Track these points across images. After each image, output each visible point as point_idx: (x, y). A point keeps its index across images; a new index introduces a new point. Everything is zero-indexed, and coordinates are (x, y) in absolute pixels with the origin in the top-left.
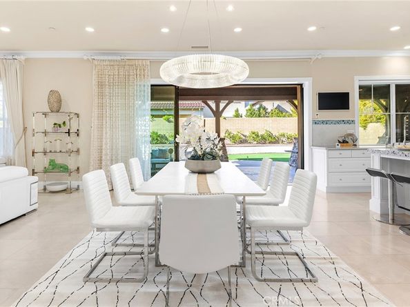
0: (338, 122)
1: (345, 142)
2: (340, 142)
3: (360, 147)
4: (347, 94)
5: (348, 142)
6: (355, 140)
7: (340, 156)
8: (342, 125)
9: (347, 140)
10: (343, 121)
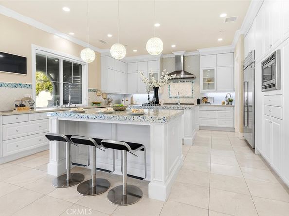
0: (15, 86)
1: (22, 106)
2: (17, 106)
3: (37, 110)
4: (25, 59)
5: (24, 106)
6: (32, 104)
7: (17, 121)
8: (19, 89)
9: (24, 103)
10: (20, 85)
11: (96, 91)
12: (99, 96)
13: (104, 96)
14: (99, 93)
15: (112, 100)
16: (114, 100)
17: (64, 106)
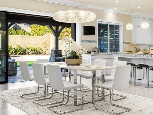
0: (91, 41)
1: (95, 51)
2: (93, 52)
6: (98, 51)
8: (92, 43)
10: (93, 41)
11: (129, 43)
12: (131, 46)
13: (134, 46)
14: (131, 44)
15: (140, 49)
16: (141, 49)
17: (111, 52)
